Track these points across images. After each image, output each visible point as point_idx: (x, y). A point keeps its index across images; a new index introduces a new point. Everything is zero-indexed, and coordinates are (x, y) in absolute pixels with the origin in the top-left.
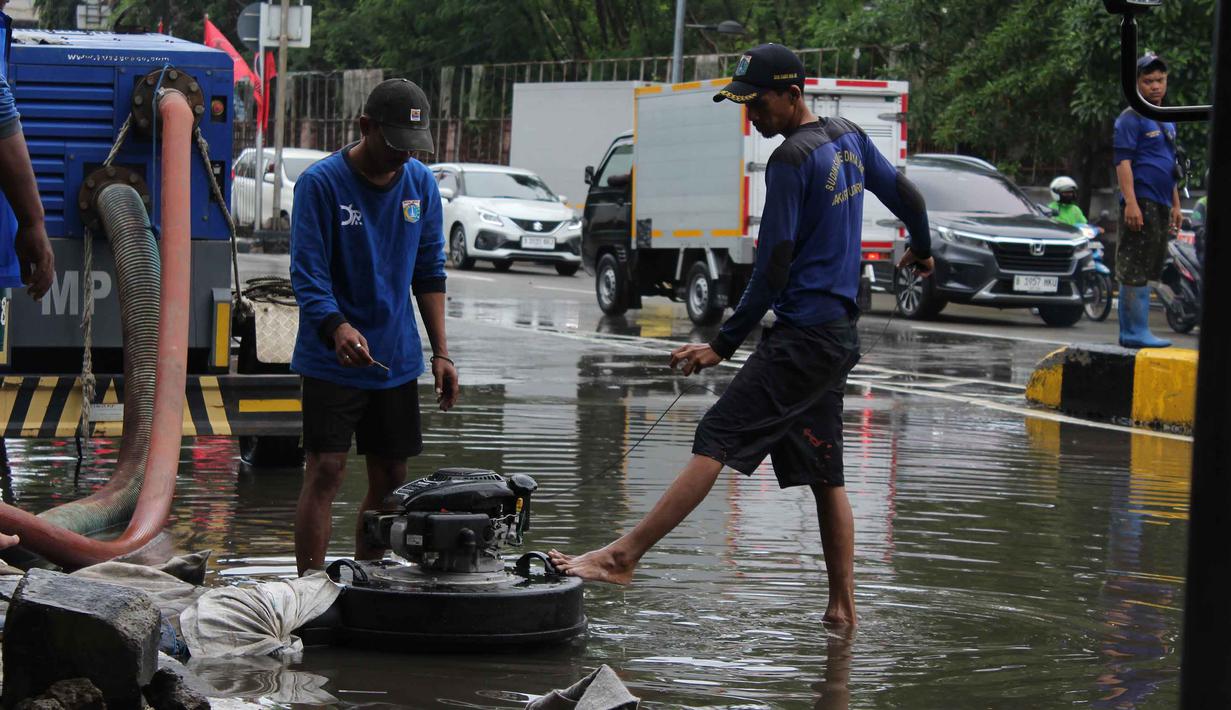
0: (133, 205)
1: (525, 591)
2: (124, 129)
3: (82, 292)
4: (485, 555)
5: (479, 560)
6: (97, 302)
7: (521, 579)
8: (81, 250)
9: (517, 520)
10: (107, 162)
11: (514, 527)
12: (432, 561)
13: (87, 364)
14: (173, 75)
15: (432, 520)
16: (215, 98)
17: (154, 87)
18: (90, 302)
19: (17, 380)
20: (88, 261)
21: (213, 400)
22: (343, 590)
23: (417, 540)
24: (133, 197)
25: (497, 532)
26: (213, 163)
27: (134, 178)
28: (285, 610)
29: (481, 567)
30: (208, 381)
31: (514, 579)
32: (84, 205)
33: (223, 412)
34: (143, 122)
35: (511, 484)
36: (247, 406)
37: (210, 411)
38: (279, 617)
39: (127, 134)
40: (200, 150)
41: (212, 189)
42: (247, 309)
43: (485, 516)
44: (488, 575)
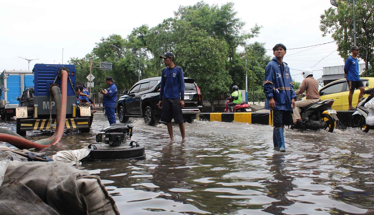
0: (58, 89)
1: (132, 149)
2: (56, 77)
3: (50, 105)
4: (123, 142)
5: (122, 143)
6: (53, 107)
7: (131, 147)
8: (49, 98)
9: (130, 134)
10: (54, 83)
11: (129, 135)
12: (111, 144)
13: (51, 117)
14: (65, 68)
15: (111, 134)
16: (72, 72)
17: (61, 70)
18: (51, 106)
19: (39, 120)
20: (51, 100)
21: (73, 122)
22: (91, 151)
23: (108, 139)
24: (58, 88)
25: (125, 137)
26: (72, 83)
27: (58, 85)
28: (77, 156)
29: (122, 144)
30: (72, 119)
31: (130, 147)
32: (50, 90)
33: (75, 124)
34: (60, 76)
35: (128, 126)
36: (79, 123)
37: (72, 124)
38: (76, 157)
39: (57, 79)
40: (70, 81)
41: (72, 87)
42: (79, 108)
43: (123, 133)
44: (124, 146)
